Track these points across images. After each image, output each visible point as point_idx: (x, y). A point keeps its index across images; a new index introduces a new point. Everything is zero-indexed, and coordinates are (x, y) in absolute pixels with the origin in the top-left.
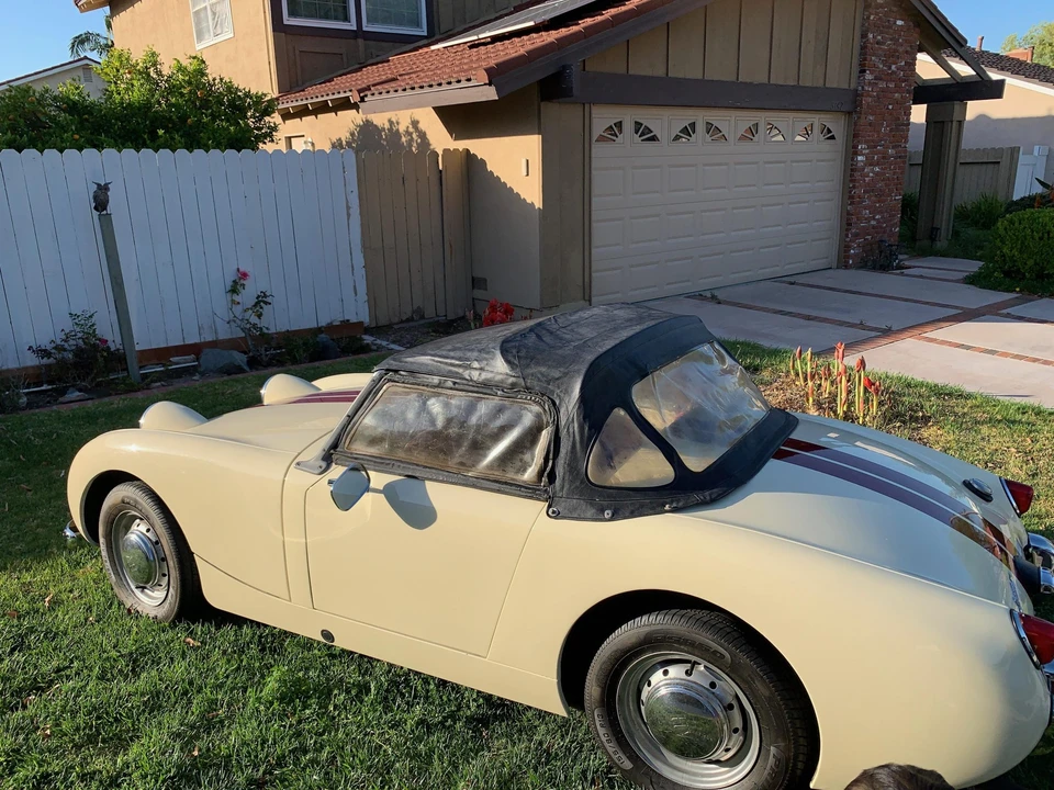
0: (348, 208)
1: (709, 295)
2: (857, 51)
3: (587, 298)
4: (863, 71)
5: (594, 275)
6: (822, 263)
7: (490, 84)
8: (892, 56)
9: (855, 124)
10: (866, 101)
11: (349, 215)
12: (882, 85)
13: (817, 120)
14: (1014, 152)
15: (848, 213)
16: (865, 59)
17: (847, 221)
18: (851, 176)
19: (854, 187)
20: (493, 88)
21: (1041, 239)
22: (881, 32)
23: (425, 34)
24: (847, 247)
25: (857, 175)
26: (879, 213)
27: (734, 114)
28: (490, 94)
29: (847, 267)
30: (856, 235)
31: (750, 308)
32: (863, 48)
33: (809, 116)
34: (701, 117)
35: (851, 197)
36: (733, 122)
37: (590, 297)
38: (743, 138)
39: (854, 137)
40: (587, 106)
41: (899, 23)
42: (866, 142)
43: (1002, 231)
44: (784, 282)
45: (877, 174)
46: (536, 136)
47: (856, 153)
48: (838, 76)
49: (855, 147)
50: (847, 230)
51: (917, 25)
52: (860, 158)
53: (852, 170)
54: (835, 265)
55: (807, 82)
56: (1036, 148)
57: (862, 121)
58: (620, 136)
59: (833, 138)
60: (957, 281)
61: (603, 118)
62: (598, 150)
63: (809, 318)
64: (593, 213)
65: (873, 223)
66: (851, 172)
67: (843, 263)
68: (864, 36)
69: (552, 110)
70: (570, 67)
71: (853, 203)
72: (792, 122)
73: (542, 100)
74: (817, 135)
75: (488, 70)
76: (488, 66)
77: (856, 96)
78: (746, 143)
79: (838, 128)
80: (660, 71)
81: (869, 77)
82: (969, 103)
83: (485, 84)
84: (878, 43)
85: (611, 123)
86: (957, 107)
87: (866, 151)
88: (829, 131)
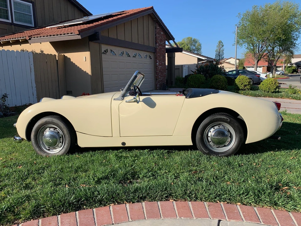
0: (31, 69)
2: (154, 38)
4: (156, 43)
5: (104, 89)
6: (151, 89)
7: (79, 35)
8: (161, 40)
9: (156, 55)
10: (158, 50)
11: (31, 71)
12: (160, 47)
13: (148, 54)
14: (182, 66)
15: (156, 77)
16: (156, 40)
17: (156, 79)
19: (157, 70)
21: (198, 80)
22: (159, 35)
23: (34, 26)
24: (157, 85)
25: (157, 67)
26: (162, 77)
27: (131, 50)
28: (79, 37)
29: (157, 90)
30: (158, 82)
32: (156, 38)
33: (145, 52)
34: (125, 50)
35: (156, 73)
36: (132, 52)
38: (134, 57)
39: (156, 58)
40: (100, 44)
41: (162, 33)
42: (158, 60)
45: (161, 68)
46: (88, 52)
47: (157, 62)
48: (151, 44)
49: (156, 61)
50: (156, 81)
51: (165, 34)
52: (157, 64)
53: (156, 66)
54: (154, 90)
55: (146, 44)
56: (186, 66)
57: (157, 55)
58: (107, 53)
59: (151, 58)
61: (104, 47)
62: (103, 56)
64: (103, 72)
65: (161, 79)
68: (156, 35)
69: (92, 44)
70: (98, 32)
71: (157, 74)
72: (143, 54)
73: (90, 41)
74: (148, 57)
75: (79, 31)
76: (78, 29)
77: (155, 49)
78: (134, 58)
79: (152, 56)
80: (116, 37)
81: (157, 45)
82: (176, 53)
83: (77, 34)
84: (158, 37)
85: (105, 49)
86: (173, 54)
87: (158, 62)
88: (150, 57)
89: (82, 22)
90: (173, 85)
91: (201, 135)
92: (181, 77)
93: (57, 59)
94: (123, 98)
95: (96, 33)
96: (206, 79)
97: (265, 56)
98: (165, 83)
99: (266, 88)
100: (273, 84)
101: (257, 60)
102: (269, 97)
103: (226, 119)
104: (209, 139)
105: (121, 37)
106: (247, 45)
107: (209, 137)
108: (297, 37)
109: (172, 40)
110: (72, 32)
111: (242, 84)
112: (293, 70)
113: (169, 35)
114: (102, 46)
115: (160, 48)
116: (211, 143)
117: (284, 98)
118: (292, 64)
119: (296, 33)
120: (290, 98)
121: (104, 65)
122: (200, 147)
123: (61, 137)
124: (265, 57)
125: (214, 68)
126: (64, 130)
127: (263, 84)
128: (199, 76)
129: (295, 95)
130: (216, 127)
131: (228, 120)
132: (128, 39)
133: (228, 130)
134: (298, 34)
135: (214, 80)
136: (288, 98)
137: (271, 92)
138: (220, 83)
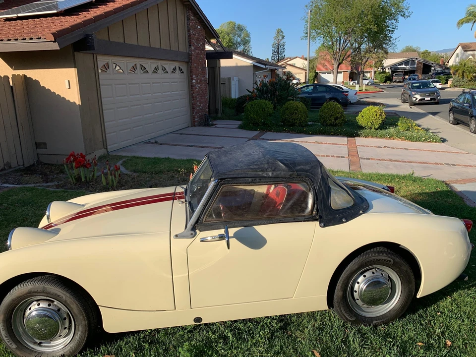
1: (154, 141)
2: (187, 36)
3: (105, 147)
4: (190, 46)
5: (107, 136)
6: (185, 125)
7: (55, 42)
8: (198, 40)
9: (190, 67)
10: (193, 57)
12: (197, 51)
13: (177, 65)
14: (229, 79)
15: (193, 104)
16: (191, 41)
17: (193, 108)
18: (192, 88)
19: (193, 93)
20: (56, 44)
21: (262, 111)
22: (194, 30)
24: (194, 118)
25: (194, 88)
26: (202, 103)
27: (150, 61)
28: (55, 46)
29: (195, 126)
30: (196, 113)
31: (176, 145)
32: (189, 36)
33: (174, 63)
34: (138, 62)
35: (193, 97)
36: (150, 64)
37: (107, 147)
38: (154, 72)
39: (190, 72)
40: (95, 55)
41: (199, 27)
42: (195, 75)
44: (177, 134)
45: (199, 88)
46: (74, 69)
47: (192, 79)
48: (183, 48)
49: (192, 76)
50: (193, 111)
51: (204, 29)
52: (194, 81)
54: (190, 126)
55: (173, 48)
56: (235, 78)
57: (193, 66)
58: (108, 70)
59: (183, 72)
60: (236, 128)
61: (102, 60)
62: (102, 76)
63: (203, 147)
64: (103, 106)
65: (201, 107)
66: (191, 87)
67: (193, 125)
68: (189, 31)
69: (80, 56)
70: (91, 35)
71: (194, 100)
72: (170, 66)
73: (75, 51)
74: (177, 71)
75: (53, 34)
76: (51, 32)
77: (189, 56)
78: (155, 74)
79: (184, 68)
80: (122, 41)
81: (193, 48)
82: (221, 60)
83: (51, 41)
84: (194, 35)
85: (104, 63)
86: (218, 62)
87: (195, 78)
88: (181, 70)
89: (55, 12)
90: (219, 115)
91: (344, 291)
92: (228, 96)
93: (11, 84)
94: (193, 233)
95: (87, 36)
96: (275, 108)
97: (348, 57)
98: (207, 114)
99: (368, 122)
100: (378, 116)
101: (338, 64)
102: (373, 137)
103: (388, 260)
104: (356, 295)
105: (132, 40)
106: (322, 39)
107: (356, 292)
108: (393, 28)
109: (215, 38)
110: (40, 35)
111: (332, 116)
112: (386, 77)
113: (210, 29)
114: (98, 58)
115: (198, 54)
116: (359, 302)
117: (393, 139)
118: (385, 68)
119: (392, 21)
120: (403, 138)
121: (105, 91)
122: (341, 311)
123: (65, 319)
124: (349, 59)
125: (283, 86)
126: (72, 306)
127: (363, 116)
128: (264, 103)
129: (409, 133)
130: (368, 274)
131: (390, 261)
132: (144, 43)
133: (388, 278)
134: (394, 22)
135: (287, 110)
136: (400, 137)
137: (375, 129)
138: (297, 115)
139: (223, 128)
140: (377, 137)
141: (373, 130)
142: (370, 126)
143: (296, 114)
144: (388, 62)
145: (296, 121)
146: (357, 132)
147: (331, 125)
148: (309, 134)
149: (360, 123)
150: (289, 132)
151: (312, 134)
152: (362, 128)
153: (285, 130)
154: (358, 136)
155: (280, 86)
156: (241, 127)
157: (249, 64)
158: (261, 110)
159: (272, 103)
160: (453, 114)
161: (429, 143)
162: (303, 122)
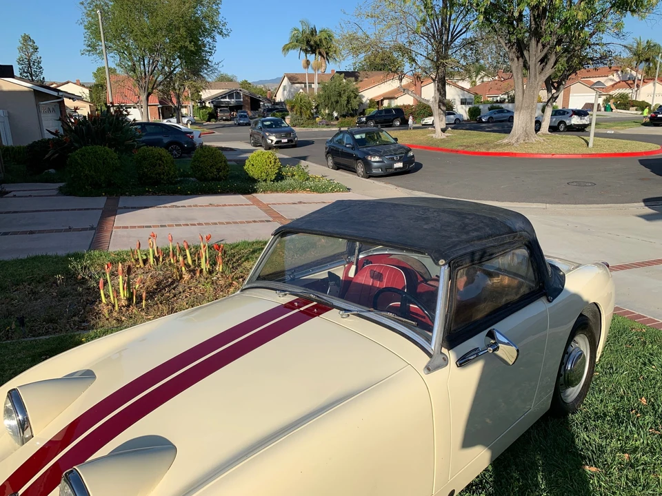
43: (79, 161)
56: (2, 111)
63: (31, 233)
94: (445, 357)
97: (160, 84)
99: (261, 172)
100: (272, 164)
101: (146, 94)
106: (117, 57)
108: (210, 49)
111: (212, 166)
112: (209, 113)
118: (204, 102)
119: (208, 39)
120: (309, 190)
124: (160, 88)
128: (104, 151)
129: (312, 183)
134: (211, 41)
136: (304, 189)
137: (271, 181)
138: (162, 167)
139: (30, 196)
140: (277, 191)
141: (268, 182)
142: (264, 178)
143: (160, 166)
144: (206, 94)
145: (162, 176)
146: (252, 187)
147: (213, 179)
148: (187, 194)
149: (251, 174)
150: (154, 193)
151: (191, 194)
152: (254, 181)
153: (148, 192)
154: (255, 191)
155: (111, 124)
156: (64, 192)
157: (26, 89)
158: (101, 162)
159: (115, 152)
160: (333, 158)
161: (337, 193)
162: (172, 177)
